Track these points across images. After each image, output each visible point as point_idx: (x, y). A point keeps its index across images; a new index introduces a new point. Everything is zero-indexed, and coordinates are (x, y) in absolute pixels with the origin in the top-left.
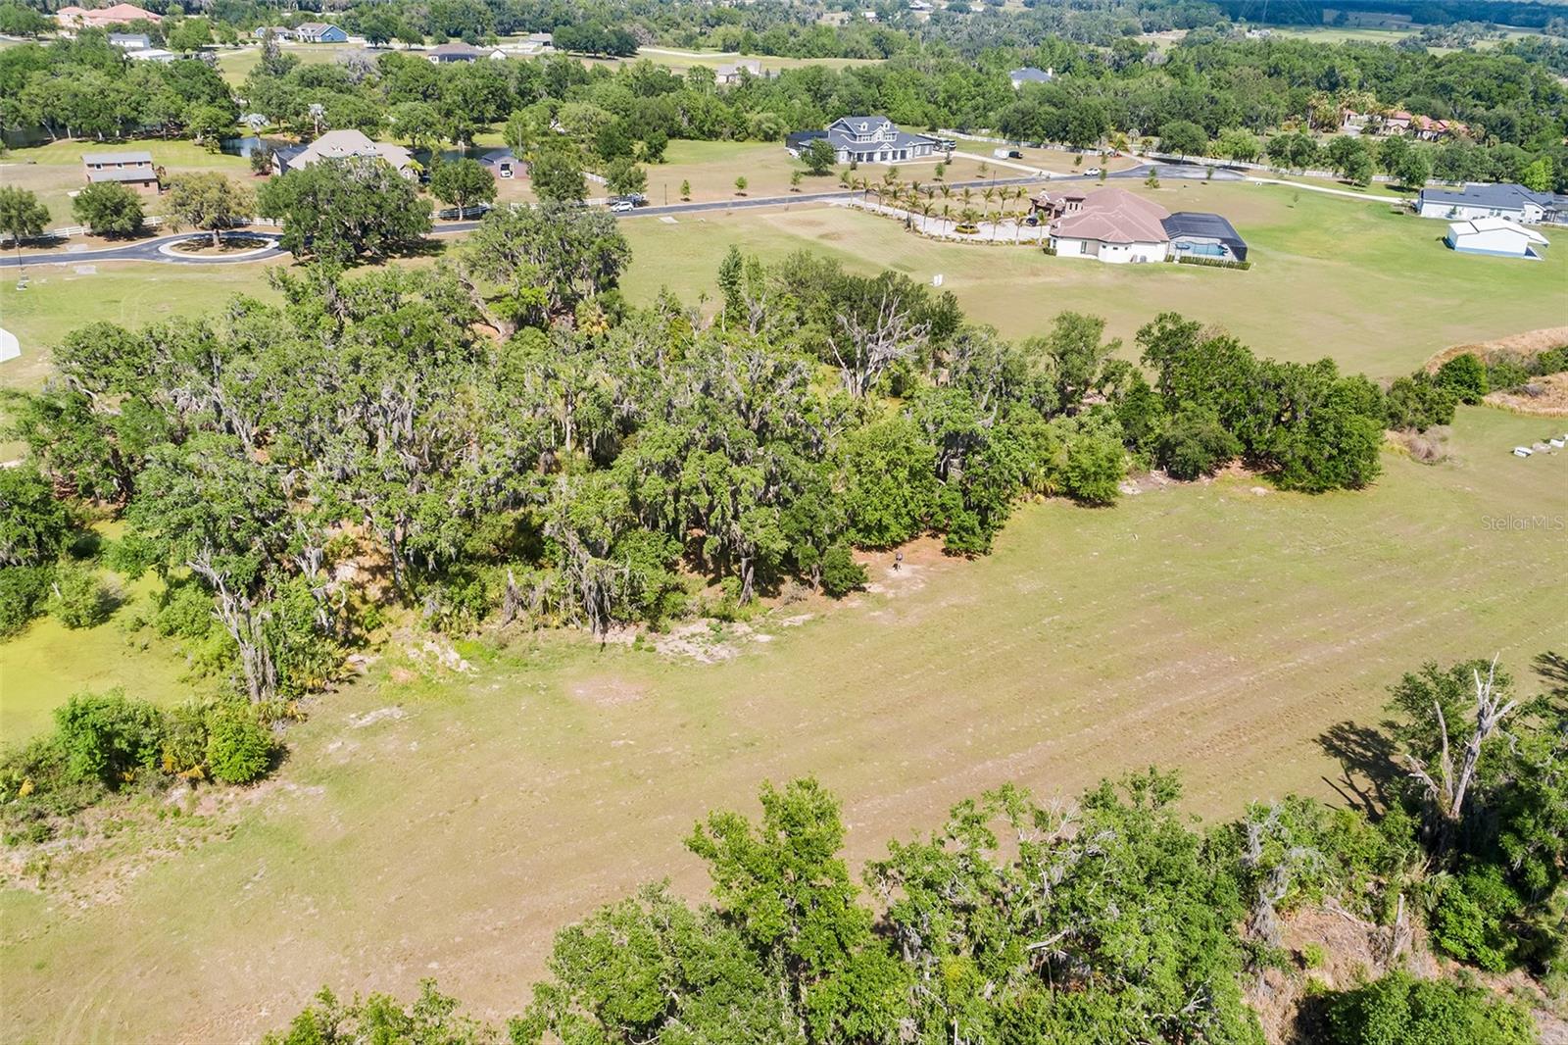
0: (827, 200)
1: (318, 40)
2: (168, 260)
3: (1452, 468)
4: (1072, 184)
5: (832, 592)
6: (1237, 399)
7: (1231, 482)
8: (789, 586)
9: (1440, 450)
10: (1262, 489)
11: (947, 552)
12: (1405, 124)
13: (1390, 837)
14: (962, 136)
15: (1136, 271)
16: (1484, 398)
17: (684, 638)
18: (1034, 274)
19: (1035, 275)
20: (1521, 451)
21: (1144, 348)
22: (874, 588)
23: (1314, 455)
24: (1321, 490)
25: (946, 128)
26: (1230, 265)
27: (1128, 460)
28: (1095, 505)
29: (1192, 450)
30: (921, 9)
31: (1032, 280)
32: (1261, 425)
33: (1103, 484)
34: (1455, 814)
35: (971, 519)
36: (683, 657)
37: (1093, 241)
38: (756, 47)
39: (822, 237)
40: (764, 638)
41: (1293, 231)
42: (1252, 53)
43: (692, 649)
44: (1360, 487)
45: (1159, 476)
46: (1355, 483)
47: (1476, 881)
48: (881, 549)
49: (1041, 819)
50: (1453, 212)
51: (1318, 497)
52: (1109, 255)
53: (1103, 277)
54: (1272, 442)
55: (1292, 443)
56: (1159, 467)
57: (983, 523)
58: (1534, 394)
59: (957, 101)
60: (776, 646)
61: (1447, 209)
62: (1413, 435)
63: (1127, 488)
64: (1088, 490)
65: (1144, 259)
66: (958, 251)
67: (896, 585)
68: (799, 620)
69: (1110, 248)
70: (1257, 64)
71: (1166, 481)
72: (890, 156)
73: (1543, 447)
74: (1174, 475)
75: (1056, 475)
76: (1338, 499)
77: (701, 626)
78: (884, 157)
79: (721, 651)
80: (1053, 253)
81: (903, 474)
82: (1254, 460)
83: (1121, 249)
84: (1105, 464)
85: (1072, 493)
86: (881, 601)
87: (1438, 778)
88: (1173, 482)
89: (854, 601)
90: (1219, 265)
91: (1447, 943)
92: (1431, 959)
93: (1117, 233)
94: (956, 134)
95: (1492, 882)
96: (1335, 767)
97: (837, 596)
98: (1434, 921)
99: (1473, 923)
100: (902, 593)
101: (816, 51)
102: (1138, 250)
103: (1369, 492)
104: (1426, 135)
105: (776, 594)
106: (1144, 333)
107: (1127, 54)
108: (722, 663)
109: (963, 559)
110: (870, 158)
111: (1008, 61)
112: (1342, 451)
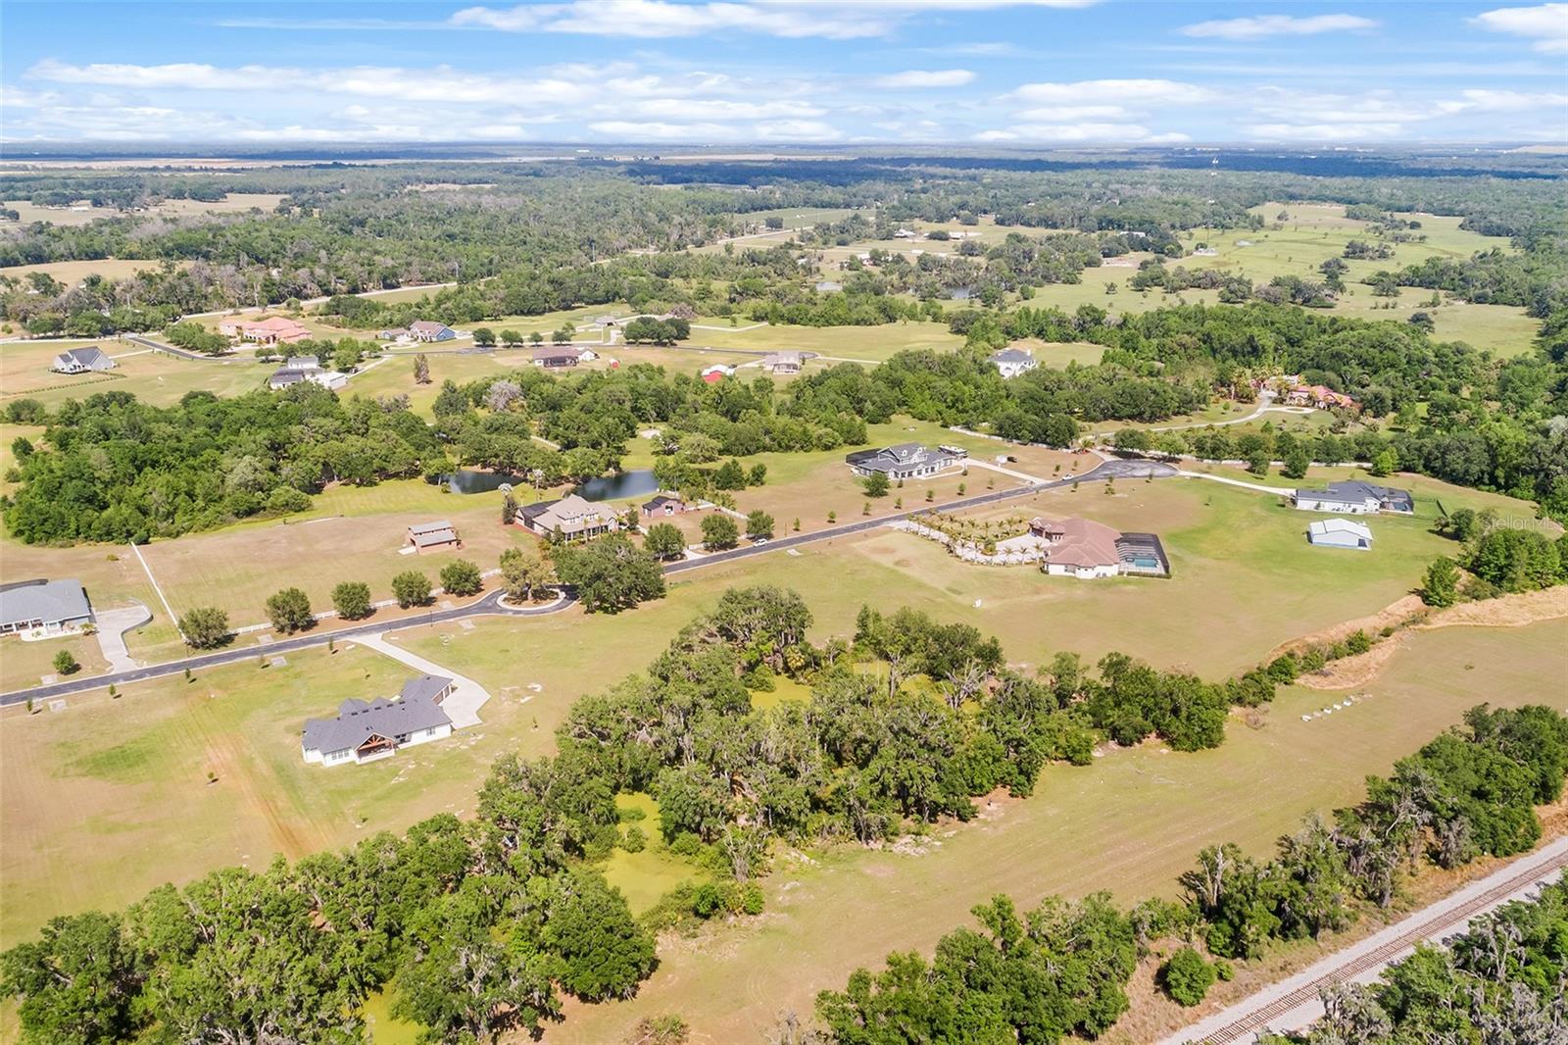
0: (892, 524)
1: (434, 339)
2: (510, 614)
3: (1266, 731)
4: (1054, 491)
5: (963, 819)
6: (1150, 703)
7: (1151, 747)
8: (941, 817)
9: (1263, 719)
10: (1166, 750)
11: (1011, 795)
12: (1306, 395)
13: (1192, 911)
14: (969, 433)
15: (1099, 585)
16: (1295, 681)
17: (903, 844)
18: (1037, 591)
19: (1038, 593)
20: (1306, 718)
21: (1102, 671)
22: (981, 816)
23: (1190, 732)
24: (1195, 750)
25: (956, 425)
26: (1159, 576)
27: (1095, 736)
28: (1081, 765)
29: (1128, 732)
30: (905, 237)
31: (1036, 598)
32: (1164, 716)
33: (1084, 755)
34: (1214, 903)
35: (1022, 779)
36: (904, 855)
37: (1072, 565)
38: (782, 317)
39: (897, 563)
40: (938, 843)
41: (1205, 531)
42: (1190, 318)
43: (909, 850)
44: (1215, 746)
45: (1112, 744)
46: (1212, 745)
47: (1220, 925)
48: (980, 796)
49: (1067, 906)
50: (1318, 506)
51: (1194, 753)
52: (1083, 574)
53: (1079, 592)
54: (1168, 725)
55: (1177, 727)
56: (1113, 739)
57: (1029, 780)
58: (1326, 675)
59: (963, 403)
60: (944, 847)
61: (1315, 503)
62: (1250, 710)
63: (1097, 753)
64: (1078, 757)
65: (1104, 575)
66: (986, 574)
67: (991, 814)
68: (951, 834)
69: (1083, 570)
70: (1193, 330)
71: (1117, 747)
72: (924, 472)
73: (1318, 714)
74: (1120, 744)
75: (1060, 750)
76: (1205, 753)
77: (908, 839)
78: (919, 473)
79: (922, 850)
80: (1047, 573)
81: (990, 760)
82: (1161, 735)
83: (1090, 570)
84: (1084, 744)
85: (1069, 759)
86: (985, 823)
87: (1207, 889)
88: (1122, 748)
89: (973, 823)
90: (1152, 576)
91: (1212, 948)
92: (1208, 955)
93: (1087, 559)
94: (964, 431)
95: (1225, 926)
96: (1182, 889)
97: (966, 821)
98: (1208, 940)
99: (1222, 940)
100: (995, 818)
101: (832, 321)
102: (1101, 570)
103: (1220, 749)
104: (1322, 405)
105: (936, 821)
106: (1100, 664)
107: (1088, 319)
108: (923, 856)
109: (1020, 799)
110: (910, 474)
111: (992, 329)
112: (1204, 729)
